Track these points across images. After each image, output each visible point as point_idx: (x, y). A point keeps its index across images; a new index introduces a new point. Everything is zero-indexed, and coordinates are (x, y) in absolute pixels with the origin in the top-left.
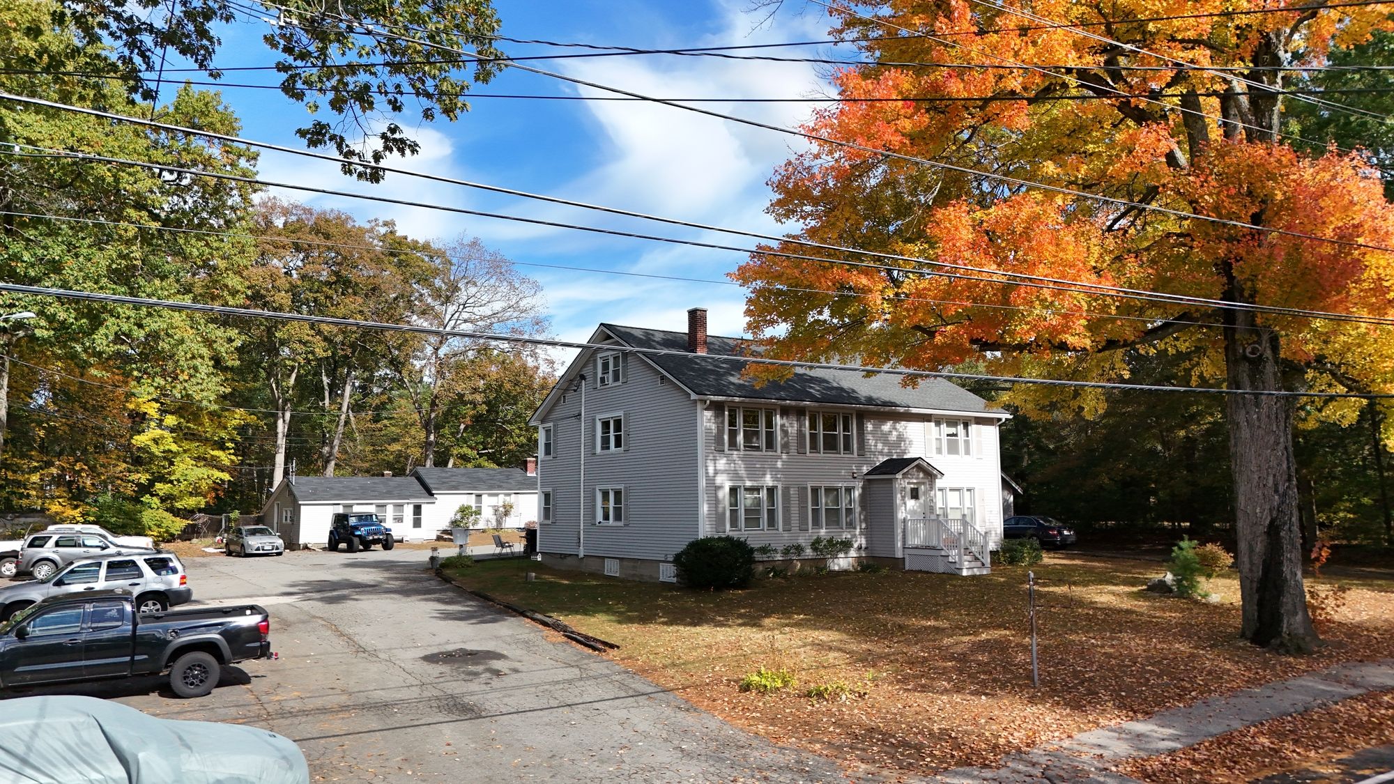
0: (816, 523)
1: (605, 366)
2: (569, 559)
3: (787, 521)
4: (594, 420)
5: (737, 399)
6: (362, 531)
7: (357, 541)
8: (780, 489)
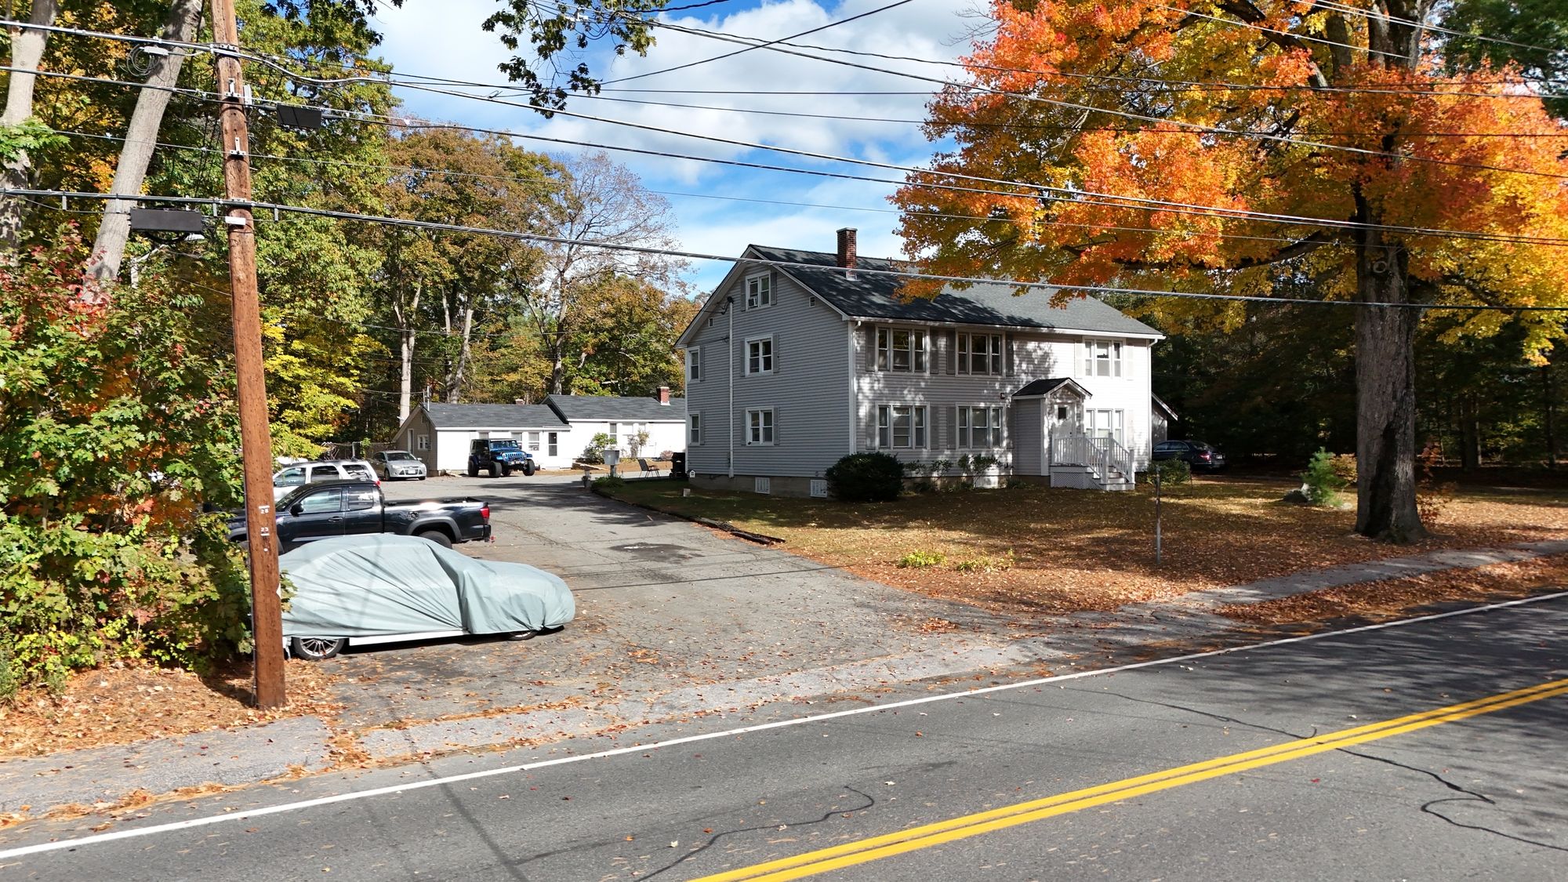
0: (963, 442)
1: (754, 288)
2: (718, 479)
3: (935, 439)
4: (743, 343)
5: (891, 321)
6: (504, 456)
7: (498, 466)
8: (928, 408)
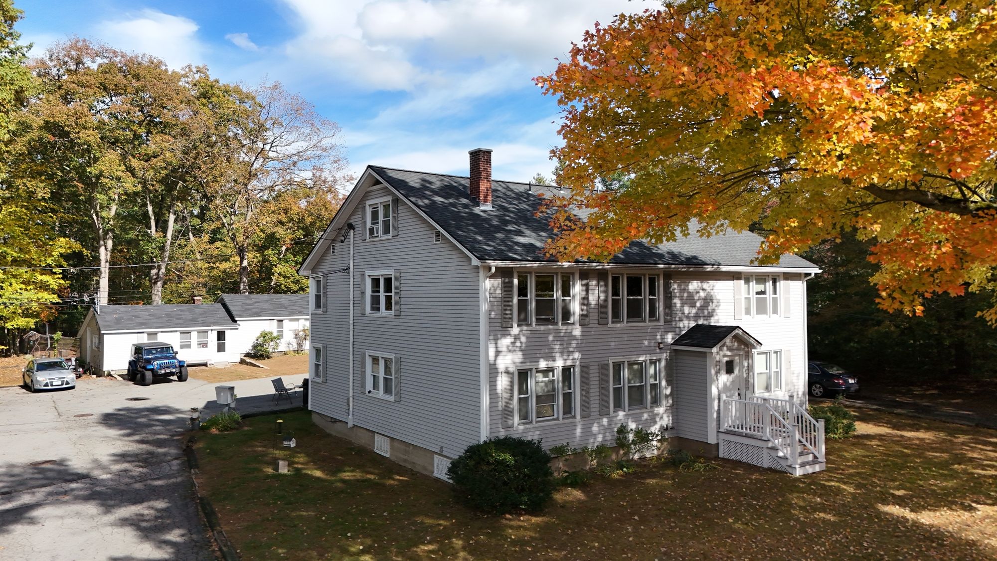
0: (618, 404)
1: (375, 215)
2: (339, 424)
3: (585, 406)
4: (363, 275)
5: (528, 264)
6: (155, 365)
7: (149, 375)
8: (577, 369)
